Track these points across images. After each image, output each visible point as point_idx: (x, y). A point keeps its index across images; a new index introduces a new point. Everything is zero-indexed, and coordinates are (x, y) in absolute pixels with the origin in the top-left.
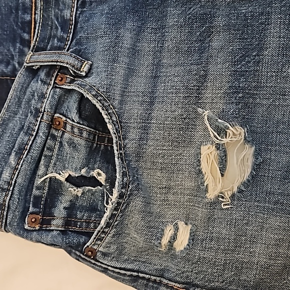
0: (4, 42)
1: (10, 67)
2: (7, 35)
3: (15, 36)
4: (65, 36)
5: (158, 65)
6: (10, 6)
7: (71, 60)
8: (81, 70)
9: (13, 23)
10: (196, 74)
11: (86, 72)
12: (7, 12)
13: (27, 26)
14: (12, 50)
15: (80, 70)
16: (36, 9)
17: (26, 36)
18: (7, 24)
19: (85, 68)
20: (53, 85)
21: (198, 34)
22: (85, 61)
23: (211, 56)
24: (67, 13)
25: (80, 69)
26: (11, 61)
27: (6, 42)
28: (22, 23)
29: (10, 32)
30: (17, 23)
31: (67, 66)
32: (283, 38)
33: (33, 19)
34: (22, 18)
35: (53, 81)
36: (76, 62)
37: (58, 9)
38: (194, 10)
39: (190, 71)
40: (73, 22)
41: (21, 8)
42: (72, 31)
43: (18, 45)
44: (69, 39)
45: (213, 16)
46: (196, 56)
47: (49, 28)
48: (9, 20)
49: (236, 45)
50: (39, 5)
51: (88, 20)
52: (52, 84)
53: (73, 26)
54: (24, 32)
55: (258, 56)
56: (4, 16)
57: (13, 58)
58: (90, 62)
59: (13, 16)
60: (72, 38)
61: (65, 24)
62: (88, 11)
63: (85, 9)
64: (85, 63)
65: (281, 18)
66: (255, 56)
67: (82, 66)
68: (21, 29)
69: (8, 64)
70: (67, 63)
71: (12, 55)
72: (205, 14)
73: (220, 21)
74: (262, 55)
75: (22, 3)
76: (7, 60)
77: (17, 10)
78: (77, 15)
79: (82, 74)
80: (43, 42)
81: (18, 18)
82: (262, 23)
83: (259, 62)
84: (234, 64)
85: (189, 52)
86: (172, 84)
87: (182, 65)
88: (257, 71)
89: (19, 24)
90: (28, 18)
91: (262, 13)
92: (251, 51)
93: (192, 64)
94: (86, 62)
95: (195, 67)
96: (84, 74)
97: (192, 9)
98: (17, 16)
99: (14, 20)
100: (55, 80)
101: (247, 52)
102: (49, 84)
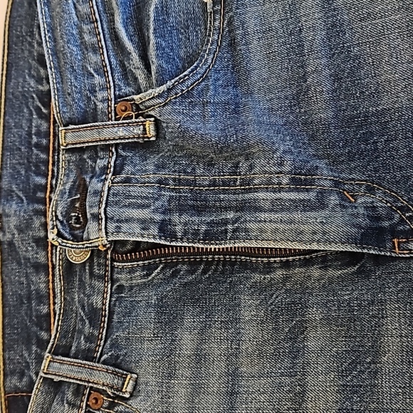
0: (15, 344)
1: (25, 380)
2: (18, 334)
3: (29, 336)
4: (96, 333)
5: (234, 375)
6: (20, 294)
7: (108, 379)
8: (124, 390)
9: (26, 318)
10: (289, 391)
11: (130, 392)
12: (15, 303)
13: (44, 321)
14: (26, 355)
15: (121, 391)
16: (54, 297)
17: (44, 335)
18: (17, 318)
19: (129, 387)
20: (86, 409)
21: (287, 330)
22: (127, 375)
23: (308, 363)
24: (97, 301)
25: (122, 389)
26: (26, 371)
27: (17, 344)
28: (37, 317)
29: (22, 329)
30: (31, 317)
31: (104, 388)
32: (406, 337)
33: (52, 311)
34: (37, 310)
35: (85, 402)
36: (116, 381)
37: (84, 293)
38: (277, 297)
39: (280, 385)
40: (107, 313)
41: (34, 296)
42: (106, 326)
43: (34, 348)
44: (102, 337)
45: (305, 307)
46: (287, 362)
47: (74, 315)
48: (19, 313)
49: (342, 346)
50: (59, 286)
51: (130, 313)
52: (84, 408)
53: (106, 319)
54: (41, 329)
55: (374, 363)
56: (12, 309)
57: (28, 367)
58: (135, 376)
59: (25, 307)
60: (106, 336)
61: (94, 315)
62: (127, 297)
63: (123, 295)
64: (128, 379)
65: (399, 309)
66: (370, 363)
67: (123, 384)
68: (37, 326)
69: (22, 375)
70: (103, 385)
71: (28, 363)
72: (293, 303)
73: (315, 314)
74: (380, 363)
75: (36, 290)
76: (20, 369)
77: (29, 299)
78: (112, 303)
79: (124, 395)
80: (65, 338)
81: (31, 310)
82: (374, 316)
83: (376, 373)
84: (342, 375)
85: (277, 356)
86: (257, 406)
87: (269, 375)
88: (375, 386)
89: (33, 318)
90: (45, 311)
91: (373, 302)
92: (362, 356)
93: (282, 375)
94: (129, 377)
95: (288, 380)
96: (127, 396)
97: (274, 296)
98: (30, 308)
99: (26, 314)
100: (88, 400)
101: (358, 357)
102: (80, 407)
